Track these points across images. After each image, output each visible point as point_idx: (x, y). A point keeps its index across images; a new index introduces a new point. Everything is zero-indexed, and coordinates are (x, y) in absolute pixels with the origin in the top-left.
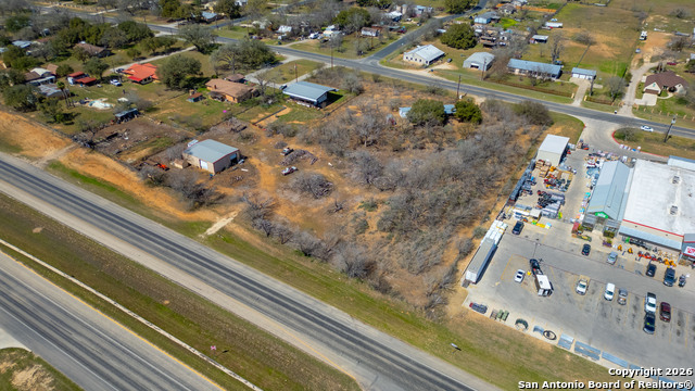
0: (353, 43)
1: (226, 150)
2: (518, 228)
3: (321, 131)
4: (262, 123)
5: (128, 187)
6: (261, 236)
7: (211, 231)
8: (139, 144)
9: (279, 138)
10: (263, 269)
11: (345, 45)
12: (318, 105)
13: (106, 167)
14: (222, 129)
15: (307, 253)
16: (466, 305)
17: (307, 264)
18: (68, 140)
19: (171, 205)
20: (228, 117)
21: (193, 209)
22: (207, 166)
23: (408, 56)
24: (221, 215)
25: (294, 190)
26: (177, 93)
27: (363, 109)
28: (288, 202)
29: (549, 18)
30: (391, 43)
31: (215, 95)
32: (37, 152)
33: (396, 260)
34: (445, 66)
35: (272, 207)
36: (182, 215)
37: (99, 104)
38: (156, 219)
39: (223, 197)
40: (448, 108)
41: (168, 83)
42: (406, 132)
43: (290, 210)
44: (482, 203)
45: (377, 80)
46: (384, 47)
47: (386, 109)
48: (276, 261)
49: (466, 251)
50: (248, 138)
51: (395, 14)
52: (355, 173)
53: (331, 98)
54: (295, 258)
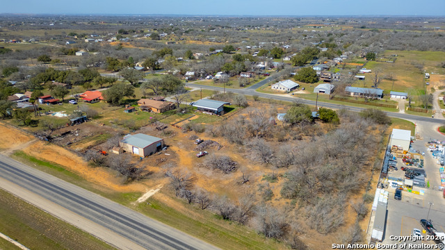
0: (236, 81)
3: (223, 129)
4: (179, 124)
5: (74, 168)
6: (184, 204)
7: (141, 200)
8: (86, 138)
9: (193, 133)
10: (187, 230)
11: (231, 82)
12: (218, 113)
13: (59, 154)
14: (149, 128)
15: (225, 217)
17: (226, 226)
18: (32, 136)
19: (109, 180)
20: (153, 121)
21: (127, 183)
22: (139, 152)
23: (274, 87)
24: (150, 187)
25: (207, 167)
26: (116, 107)
27: (251, 115)
28: (204, 176)
30: (261, 81)
31: (144, 109)
32: (7, 145)
34: (301, 92)
35: (192, 180)
36: (118, 188)
37: (59, 115)
38: (95, 191)
39: (151, 173)
40: (314, 114)
41: (110, 102)
42: (286, 128)
43: (206, 182)
45: (256, 99)
46: (256, 83)
47: (267, 115)
48: (198, 224)
50: (168, 133)
51: (261, 65)
52: (254, 155)
53: (226, 110)
54: (215, 221)
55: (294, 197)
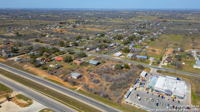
0: (103, 52)
1: (79, 74)
2: (135, 89)
3: (97, 70)
4: (85, 69)
5: (60, 82)
6: (87, 90)
7: (77, 89)
8: (61, 74)
9: (89, 72)
10: (88, 96)
11: (101, 52)
12: (96, 65)
13: (55, 78)
14: (77, 70)
15: (96, 93)
16: (125, 102)
17: (96, 95)
18: (47, 73)
19: (69, 85)
20: (78, 68)
21: (74, 86)
22: (75, 78)
23: (115, 55)
24: (79, 87)
25: (92, 82)
26: (67, 63)
27: (105, 66)
28: (91, 84)
29: (146, 45)
30: (111, 52)
31: (75, 63)
32: (41, 76)
33: (112, 94)
34: (123, 57)
35: (88, 85)
36: (72, 87)
37: (51, 66)
38: (67, 88)
39: (79, 83)
40: (123, 66)
41: (65, 61)
42: (114, 71)
43: (92, 85)
44: (129, 84)
45: (108, 60)
46: (109, 52)
47: (110, 66)
48: (90, 95)
49: (125, 93)
50: (82, 72)
51: (112, 45)
52: (104, 79)
53: (99, 64)
54: (93, 94)
55: (111, 89)
